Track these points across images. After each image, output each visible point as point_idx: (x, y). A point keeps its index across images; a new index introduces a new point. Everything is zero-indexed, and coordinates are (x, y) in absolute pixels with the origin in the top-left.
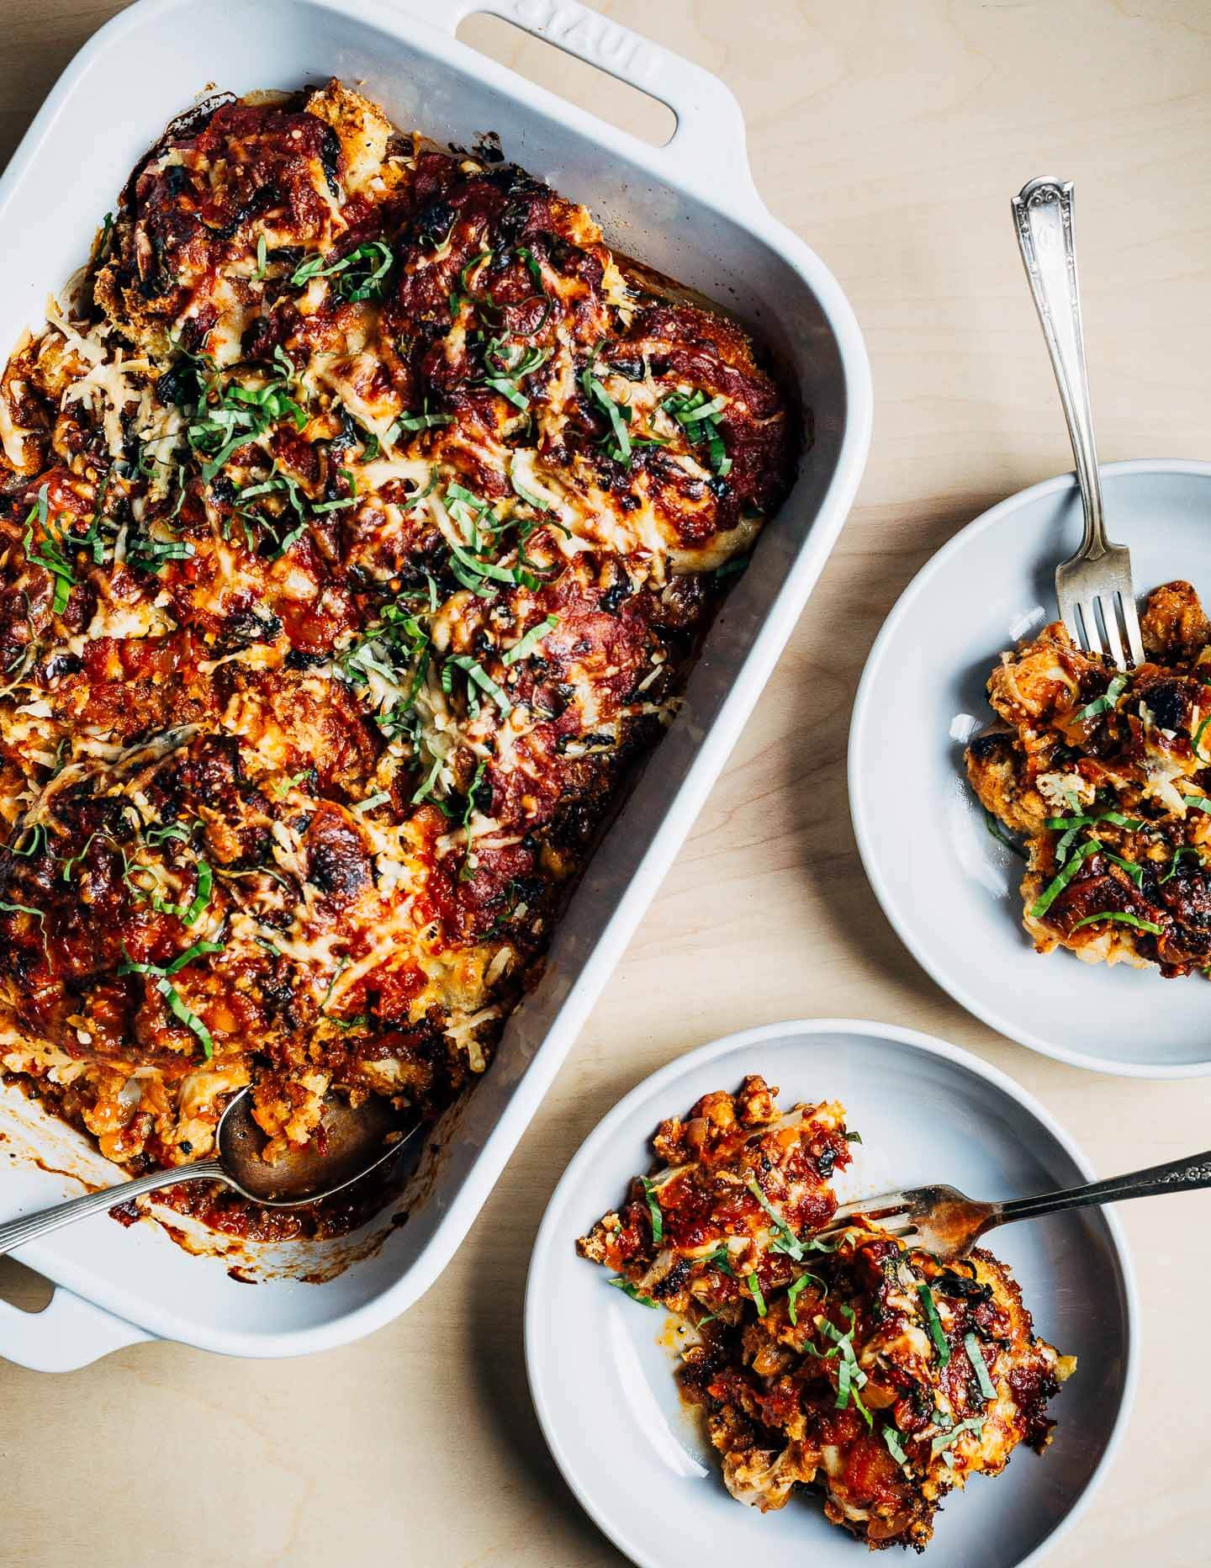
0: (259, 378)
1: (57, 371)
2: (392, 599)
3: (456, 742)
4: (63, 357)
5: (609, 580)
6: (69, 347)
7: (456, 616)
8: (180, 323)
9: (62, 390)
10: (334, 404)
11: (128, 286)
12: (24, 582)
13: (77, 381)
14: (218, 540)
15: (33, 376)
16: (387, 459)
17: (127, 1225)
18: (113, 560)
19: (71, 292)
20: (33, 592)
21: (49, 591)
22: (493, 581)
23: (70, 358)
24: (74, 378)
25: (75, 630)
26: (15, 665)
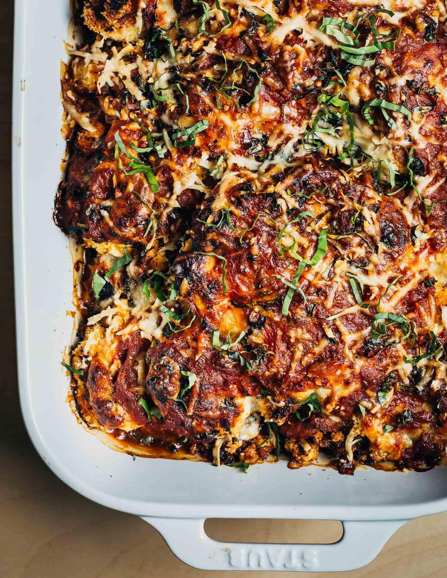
0: (193, 20)
1: (88, 75)
2: (319, 92)
3: (390, 146)
4: (87, 67)
5: (422, 25)
6: (87, 61)
7: (357, 83)
8: (140, 14)
9: (96, 83)
10: (240, 10)
11: (104, 10)
12: (131, 187)
13: (101, 74)
14: (216, 111)
15: (76, 85)
16: (280, 24)
17: (352, 474)
18: (168, 150)
19: (71, 34)
20: (139, 188)
21: (146, 185)
22: (367, 55)
23: (91, 65)
24: (99, 73)
25: (168, 196)
26: (148, 229)
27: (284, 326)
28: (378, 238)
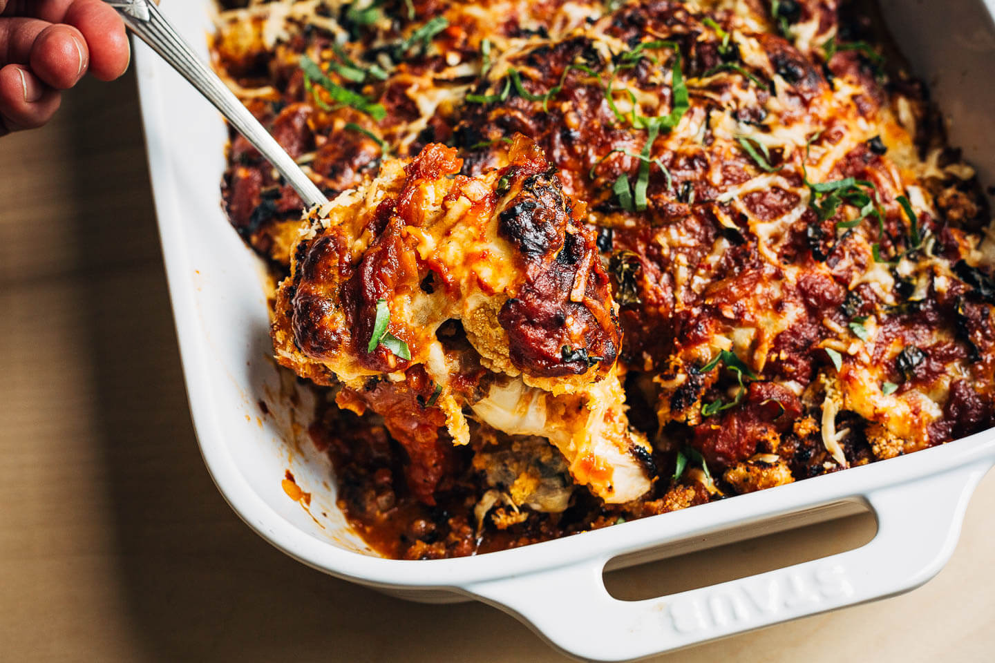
27: (645, 230)
28: (769, 69)
